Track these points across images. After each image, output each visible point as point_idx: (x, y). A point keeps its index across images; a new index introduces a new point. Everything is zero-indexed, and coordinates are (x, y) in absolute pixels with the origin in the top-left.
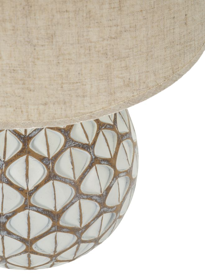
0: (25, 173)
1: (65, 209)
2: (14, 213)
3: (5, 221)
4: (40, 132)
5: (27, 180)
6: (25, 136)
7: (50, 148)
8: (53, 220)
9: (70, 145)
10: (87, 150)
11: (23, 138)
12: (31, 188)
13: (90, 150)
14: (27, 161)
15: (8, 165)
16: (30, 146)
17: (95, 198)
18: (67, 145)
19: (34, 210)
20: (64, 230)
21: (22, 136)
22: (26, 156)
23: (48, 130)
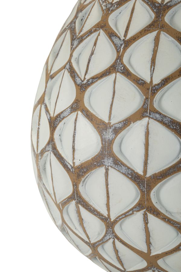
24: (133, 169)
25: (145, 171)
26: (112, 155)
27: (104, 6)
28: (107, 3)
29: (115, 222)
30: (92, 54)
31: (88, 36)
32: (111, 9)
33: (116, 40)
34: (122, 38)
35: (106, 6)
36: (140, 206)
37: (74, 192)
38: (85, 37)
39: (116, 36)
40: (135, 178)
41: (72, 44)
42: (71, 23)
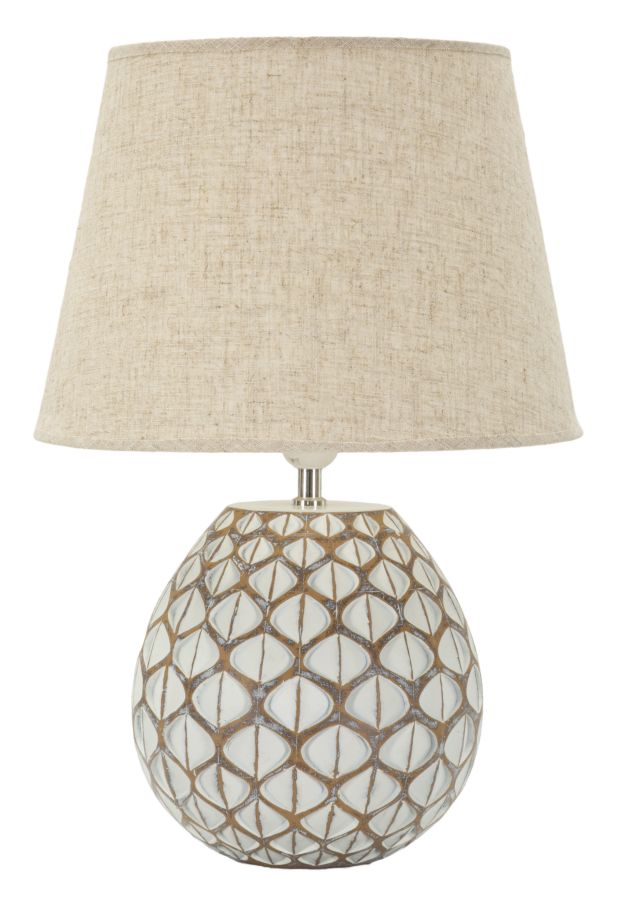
0: (298, 619)
1: (355, 683)
2: (278, 681)
3: (262, 696)
4: (324, 566)
5: (301, 629)
6: (302, 569)
7: (337, 587)
8: (335, 699)
9: (368, 590)
10: (392, 605)
11: (300, 571)
12: (305, 641)
13: (397, 607)
14: (302, 602)
15: (275, 607)
16: (309, 582)
17: (401, 681)
18: (363, 589)
19: (307, 678)
20: (352, 724)
21: (298, 569)
22: (301, 595)
23: (336, 565)
24: (285, 726)
25: (297, 727)
26: (263, 713)
27: (241, 566)
28: (244, 564)
29: (263, 781)
30: (235, 614)
31: (227, 596)
32: (250, 570)
33: (261, 602)
34: (267, 600)
35: (244, 567)
36: (290, 762)
37: (216, 754)
38: (223, 597)
39: (260, 597)
40: (287, 734)
41: (206, 604)
42: (197, 580)
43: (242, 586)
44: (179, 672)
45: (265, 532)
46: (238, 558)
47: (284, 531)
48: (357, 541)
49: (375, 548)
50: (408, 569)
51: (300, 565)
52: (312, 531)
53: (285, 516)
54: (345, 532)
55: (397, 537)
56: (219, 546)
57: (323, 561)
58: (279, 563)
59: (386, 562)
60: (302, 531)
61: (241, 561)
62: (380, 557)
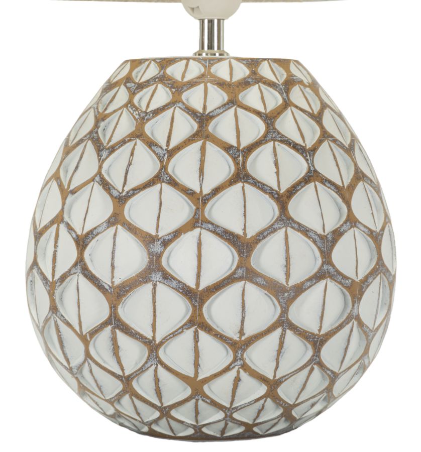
0: (199, 167)
1: (261, 236)
2: (177, 234)
3: (160, 250)
4: (227, 111)
5: (202, 177)
6: (202, 115)
7: (241, 134)
8: (240, 253)
9: (275, 137)
10: (302, 154)
11: (200, 117)
12: (206, 190)
13: (307, 156)
14: (203, 150)
15: (173, 154)
16: (210, 128)
17: (311, 234)
18: (270, 136)
19: (209, 230)
21: (198, 114)
22: (202, 141)
23: (239, 110)
24: (184, 282)
25: (198, 284)
26: (160, 269)
27: (136, 114)
28: (140, 112)
29: (161, 343)
30: (130, 164)
31: (122, 146)
32: (146, 118)
33: (158, 150)
34: (165, 147)
35: (140, 115)
36: (191, 323)
37: (111, 316)
38: (117, 147)
39: (157, 145)
40: (186, 292)
41: (99, 155)
42: (91, 133)
43: (138, 134)
44: (70, 228)
45: (163, 79)
46: (133, 106)
47: (183, 76)
48: (263, 86)
49: (281, 94)
50: (317, 118)
51: (201, 110)
52: (213, 76)
53: (184, 62)
54: (249, 77)
55: (305, 86)
56: (114, 97)
57: (226, 106)
58: (177, 109)
59: (293, 109)
60: (203, 76)
61: (137, 109)
62: (287, 104)
